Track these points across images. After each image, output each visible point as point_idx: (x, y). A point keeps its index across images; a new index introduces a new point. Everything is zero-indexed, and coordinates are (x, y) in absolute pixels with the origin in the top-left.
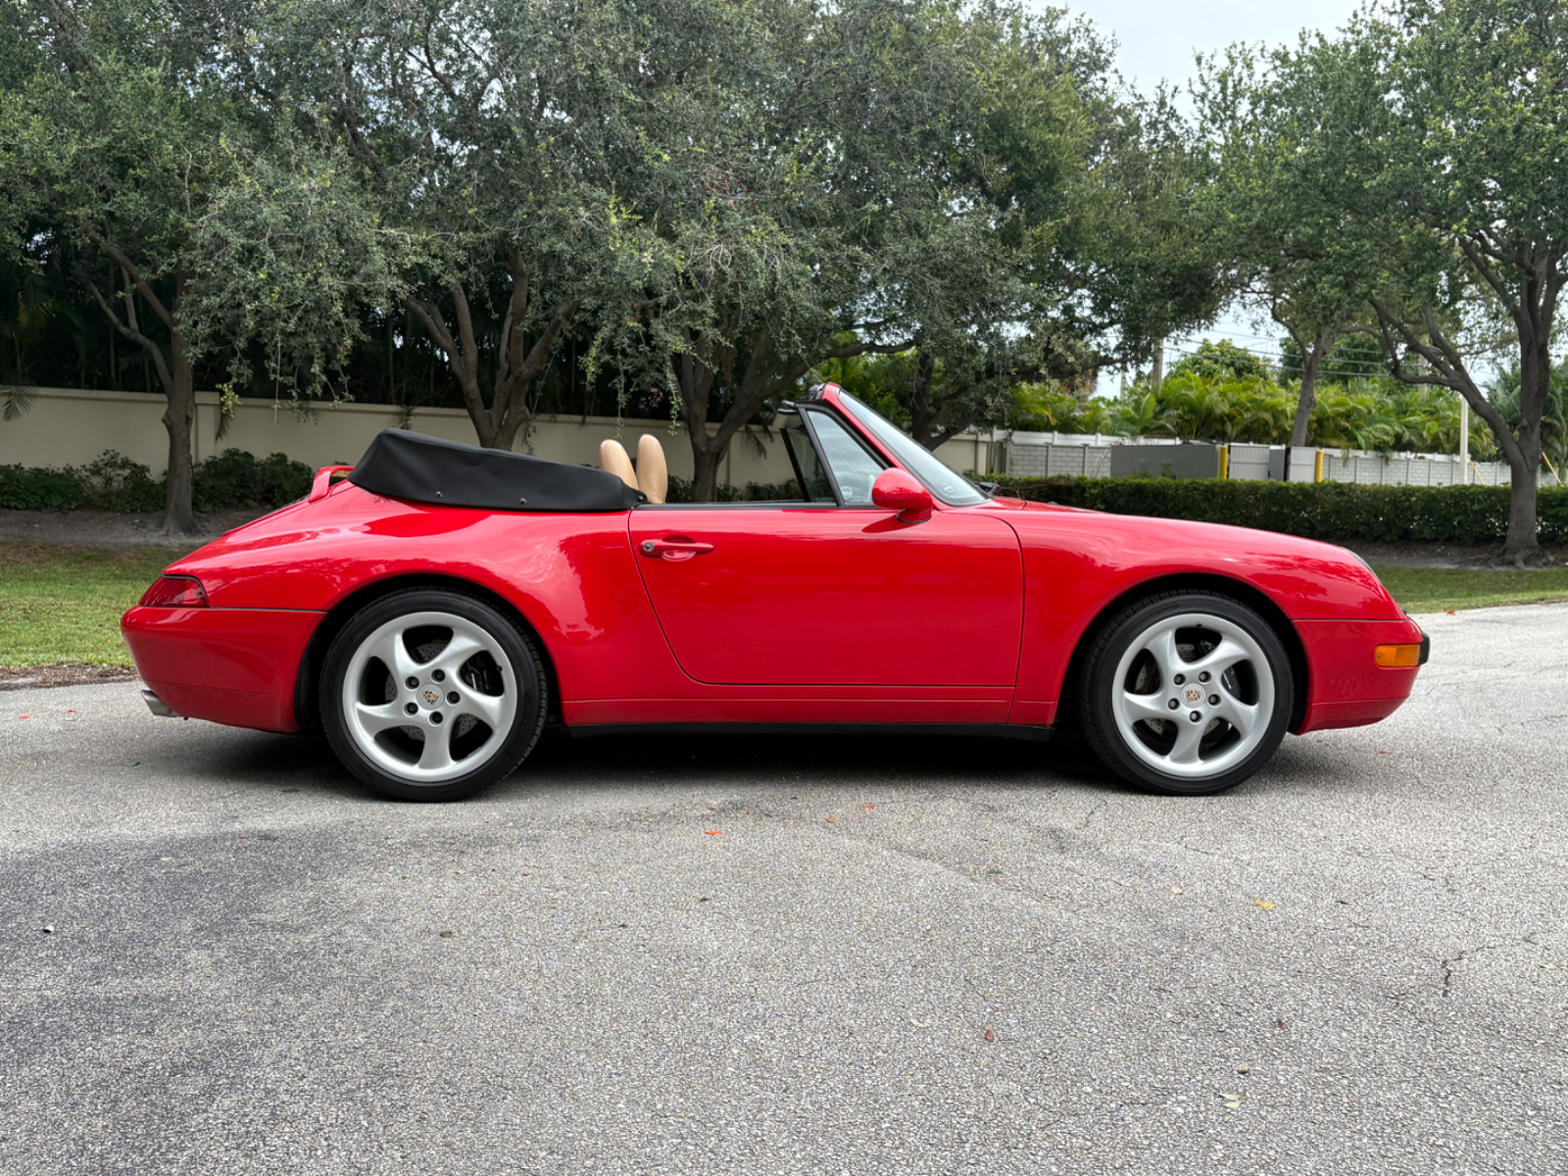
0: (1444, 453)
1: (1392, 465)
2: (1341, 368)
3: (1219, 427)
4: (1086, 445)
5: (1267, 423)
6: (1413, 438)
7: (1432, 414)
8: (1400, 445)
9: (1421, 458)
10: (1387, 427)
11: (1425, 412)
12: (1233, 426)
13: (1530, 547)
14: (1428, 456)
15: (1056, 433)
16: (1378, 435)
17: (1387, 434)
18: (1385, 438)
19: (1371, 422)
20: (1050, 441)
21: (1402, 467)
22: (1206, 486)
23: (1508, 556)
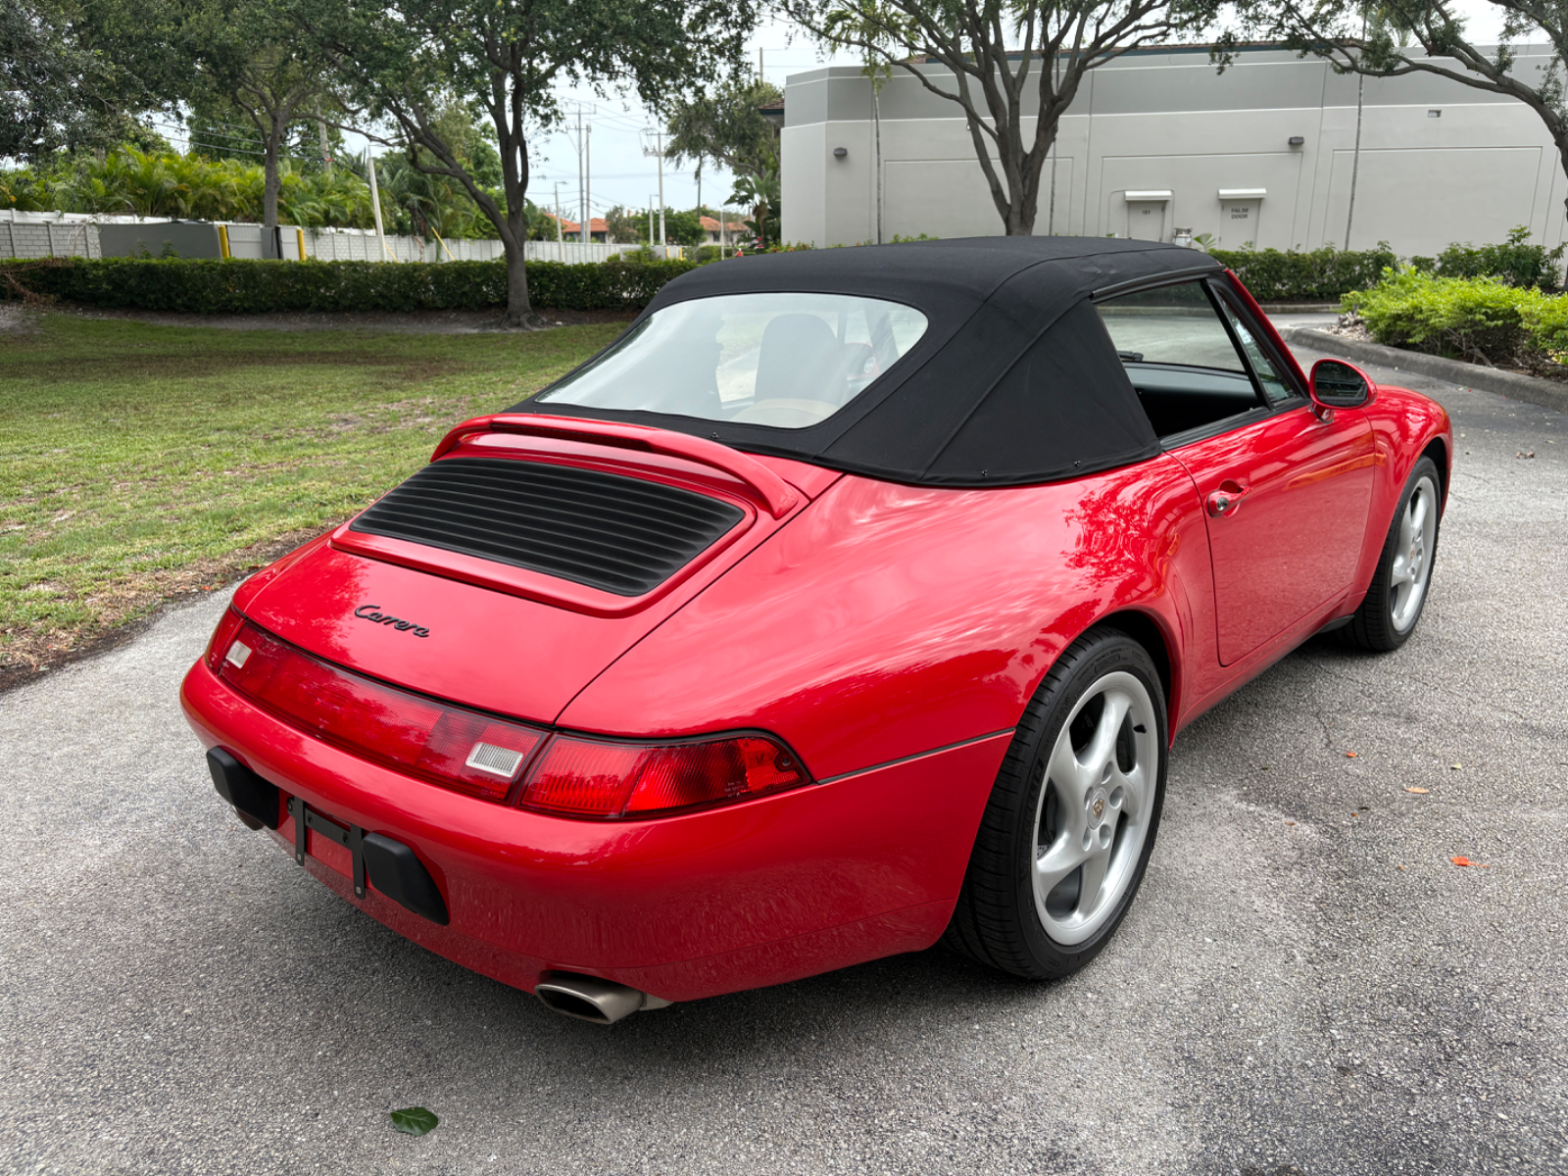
0: (358, 227)
1: (322, 239)
2: (253, 149)
3: (173, 204)
4: (48, 223)
5: (216, 200)
6: (338, 215)
7: (345, 193)
8: (330, 221)
9: (341, 232)
10: (316, 205)
11: (339, 192)
12: (186, 201)
13: (527, 311)
14: (346, 230)
15: (14, 210)
16: (310, 211)
17: (317, 211)
18: (316, 214)
19: (302, 201)
20: (10, 219)
21: (329, 239)
22: (224, 266)
23: (515, 320)
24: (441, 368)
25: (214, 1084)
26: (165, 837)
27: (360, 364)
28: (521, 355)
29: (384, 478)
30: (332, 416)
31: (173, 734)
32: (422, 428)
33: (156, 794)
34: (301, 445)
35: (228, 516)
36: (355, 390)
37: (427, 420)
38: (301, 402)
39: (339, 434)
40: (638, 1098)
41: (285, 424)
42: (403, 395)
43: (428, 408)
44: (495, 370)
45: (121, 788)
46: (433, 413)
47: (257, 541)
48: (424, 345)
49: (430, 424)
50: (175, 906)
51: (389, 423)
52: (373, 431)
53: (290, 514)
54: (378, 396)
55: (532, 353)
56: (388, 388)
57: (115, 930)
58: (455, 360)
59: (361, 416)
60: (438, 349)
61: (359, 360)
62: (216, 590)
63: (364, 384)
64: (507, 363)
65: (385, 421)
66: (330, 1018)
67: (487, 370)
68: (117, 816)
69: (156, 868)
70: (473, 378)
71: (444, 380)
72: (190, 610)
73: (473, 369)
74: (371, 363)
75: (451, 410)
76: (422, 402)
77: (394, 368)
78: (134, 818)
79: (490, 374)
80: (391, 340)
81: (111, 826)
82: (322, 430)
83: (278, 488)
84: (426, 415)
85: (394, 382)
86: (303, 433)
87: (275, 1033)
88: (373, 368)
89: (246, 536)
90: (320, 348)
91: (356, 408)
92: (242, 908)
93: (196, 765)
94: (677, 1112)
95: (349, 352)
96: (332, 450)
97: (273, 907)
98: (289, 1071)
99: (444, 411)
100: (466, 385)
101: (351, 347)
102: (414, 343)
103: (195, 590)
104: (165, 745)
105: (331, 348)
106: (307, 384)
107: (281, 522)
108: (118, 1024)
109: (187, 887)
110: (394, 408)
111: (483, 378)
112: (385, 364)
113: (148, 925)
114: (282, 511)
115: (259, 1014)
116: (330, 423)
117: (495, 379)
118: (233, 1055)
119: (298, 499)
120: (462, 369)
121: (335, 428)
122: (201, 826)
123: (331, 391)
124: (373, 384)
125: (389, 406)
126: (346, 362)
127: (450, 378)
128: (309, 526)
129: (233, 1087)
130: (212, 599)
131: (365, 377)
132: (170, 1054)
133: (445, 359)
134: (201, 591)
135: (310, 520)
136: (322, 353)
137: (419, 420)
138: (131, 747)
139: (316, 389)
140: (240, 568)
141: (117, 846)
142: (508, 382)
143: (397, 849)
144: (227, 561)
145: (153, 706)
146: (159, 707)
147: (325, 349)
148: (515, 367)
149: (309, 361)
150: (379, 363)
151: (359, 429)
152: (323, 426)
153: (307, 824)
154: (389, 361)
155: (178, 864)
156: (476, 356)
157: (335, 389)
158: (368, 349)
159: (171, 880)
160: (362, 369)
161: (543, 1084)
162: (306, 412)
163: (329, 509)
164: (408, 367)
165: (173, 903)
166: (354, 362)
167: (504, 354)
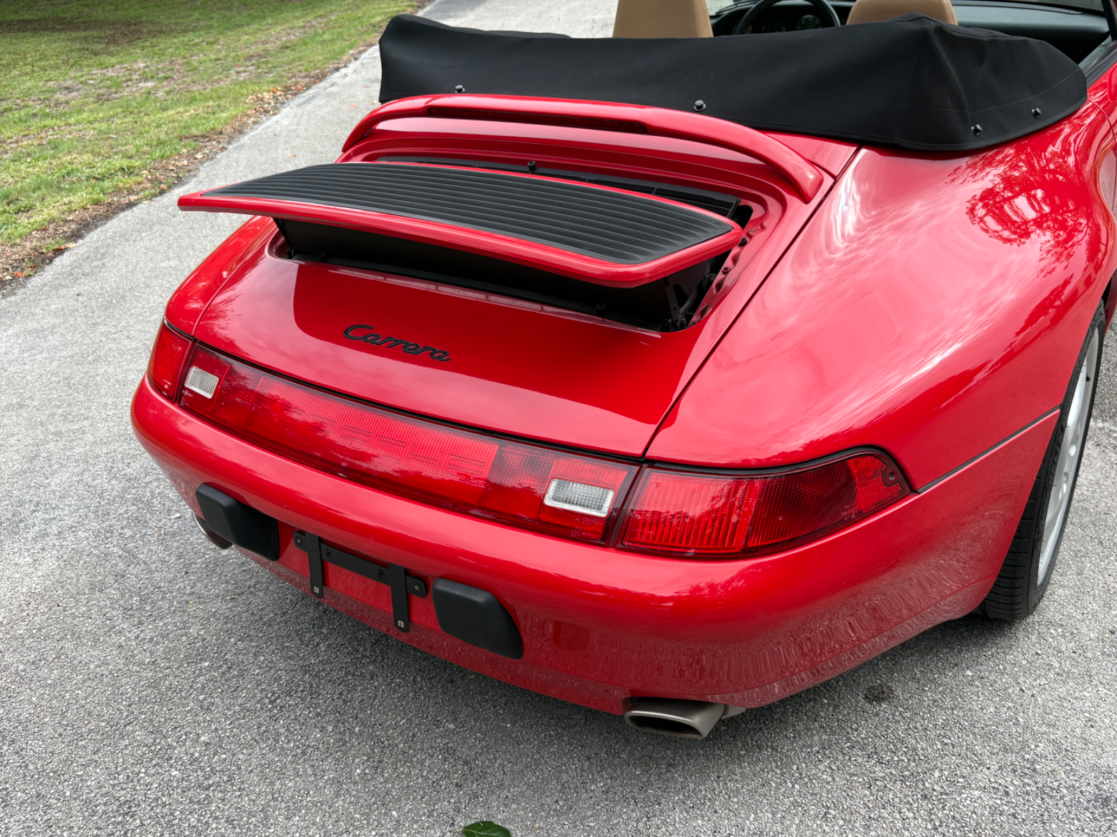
24: (140, 31)
25: (266, 818)
26: (95, 547)
27: (60, 31)
28: (214, 15)
29: (146, 148)
30: (51, 84)
31: (55, 434)
32: (149, 93)
33: (67, 502)
34: (35, 115)
35: (6, 197)
36: (63, 57)
37: (150, 84)
38: (16, 72)
39: (67, 102)
40: (692, 786)
41: (9, 96)
42: (114, 60)
43: (145, 72)
44: (193, 30)
45: (28, 497)
46: (152, 77)
47: (50, 222)
48: (116, 9)
49: (156, 89)
50: (141, 623)
51: (114, 90)
52: (100, 99)
53: (70, 190)
54: (90, 62)
55: (223, 12)
56: (96, 54)
57: (88, 654)
58: (151, 22)
59: (81, 83)
60: (131, 13)
61: (57, 27)
62: (30, 276)
63: (71, 51)
64: (202, 23)
65: (108, 88)
66: (352, 732)
67: (186, 31)
68: (37, 529)
69: (102, 582)
70: (176, 41)
71: (148, 44)
72: (12, 299)
73: (172, 31)
74: (70, 29)
75: (169, 74)
76: (135, 66)
77: (95, 34)
78: (54, 529)
79: (191, 35)
80: (82, 5)
81: (35, 539)
82: (48, 99)
83: (40, 163)
84: (146, 80)
85: (98, 47)
86: (31, 103)
87: (304, 753)
88: (74, 34)
89: (37, 218)
90: (15, 17)
91: (72, 75)
92: (208, 619)
93: (94, 466)
94: (736, 796)
95: (45, 20)
96: (72, 120)
97: (239, 614)
98: (337, 795)
99: (162, 75)
100: (170, 47)
101: (46, 14)
102: (107, 8)
103: (8, 278)
104: (51, 446)
105: (26, 17)
106: (14, 53)
107: (66, 200)
108: (139, 762)
109: (143, 601)
110: (110, 73)
111: (186, 39)
112: (85, 30)
113: (120, 646)
114: (60, 189)
115: (278, 734)
116: (54, 92)
117: (196, 40)
118: (272, 783)
119: (68, 174)
120: (161, 32)
121: (60, 96)
122: (128, 533)
123: (41, 60)
124: (80, 50)
125: (105, 71)
126: (45, 30)
127: (154, 40)
128: (97, 203)
129: (288, 819)
130: (29, 286)
131: (69, 43)
132: (207, 789)
133: (141, 22)
134: (14, 278)
135: (96, 196)
136: (19, 21)
137: (141, 85)
138: (18, 452)
139: (26, 59)
140: (44, 251)
141: (50, 563)
142: (212, 43)
143: (480, 597)
144: (28, 244)
145: (21, 406)
146: (28, 406)
147: (21, 18)
148: (211, 27)
149: (9, 30)
150: (77, 28)
151: (86, 96)
152: (48, 95)
153: (325, 558)
154: (87, 26)
155: (123, 576)
156: (170, 18)
157: (43, 57)
158: (63, 16)
159: (123, 595)
160: (63, 36)
161: (593, 781)
162: (24, 82)
163: (107, 184)
164: (108, 32)
165: (136, 620)
166: (53, 30)
167: (196, 15)
